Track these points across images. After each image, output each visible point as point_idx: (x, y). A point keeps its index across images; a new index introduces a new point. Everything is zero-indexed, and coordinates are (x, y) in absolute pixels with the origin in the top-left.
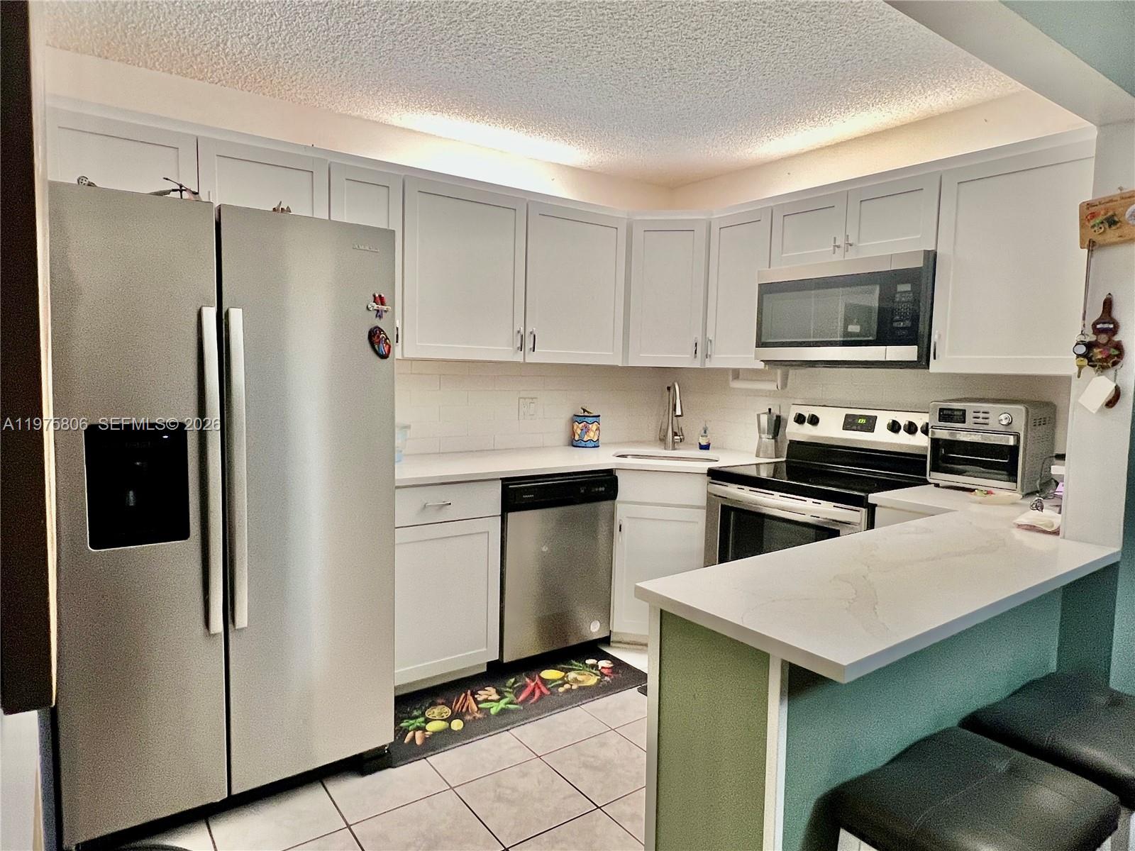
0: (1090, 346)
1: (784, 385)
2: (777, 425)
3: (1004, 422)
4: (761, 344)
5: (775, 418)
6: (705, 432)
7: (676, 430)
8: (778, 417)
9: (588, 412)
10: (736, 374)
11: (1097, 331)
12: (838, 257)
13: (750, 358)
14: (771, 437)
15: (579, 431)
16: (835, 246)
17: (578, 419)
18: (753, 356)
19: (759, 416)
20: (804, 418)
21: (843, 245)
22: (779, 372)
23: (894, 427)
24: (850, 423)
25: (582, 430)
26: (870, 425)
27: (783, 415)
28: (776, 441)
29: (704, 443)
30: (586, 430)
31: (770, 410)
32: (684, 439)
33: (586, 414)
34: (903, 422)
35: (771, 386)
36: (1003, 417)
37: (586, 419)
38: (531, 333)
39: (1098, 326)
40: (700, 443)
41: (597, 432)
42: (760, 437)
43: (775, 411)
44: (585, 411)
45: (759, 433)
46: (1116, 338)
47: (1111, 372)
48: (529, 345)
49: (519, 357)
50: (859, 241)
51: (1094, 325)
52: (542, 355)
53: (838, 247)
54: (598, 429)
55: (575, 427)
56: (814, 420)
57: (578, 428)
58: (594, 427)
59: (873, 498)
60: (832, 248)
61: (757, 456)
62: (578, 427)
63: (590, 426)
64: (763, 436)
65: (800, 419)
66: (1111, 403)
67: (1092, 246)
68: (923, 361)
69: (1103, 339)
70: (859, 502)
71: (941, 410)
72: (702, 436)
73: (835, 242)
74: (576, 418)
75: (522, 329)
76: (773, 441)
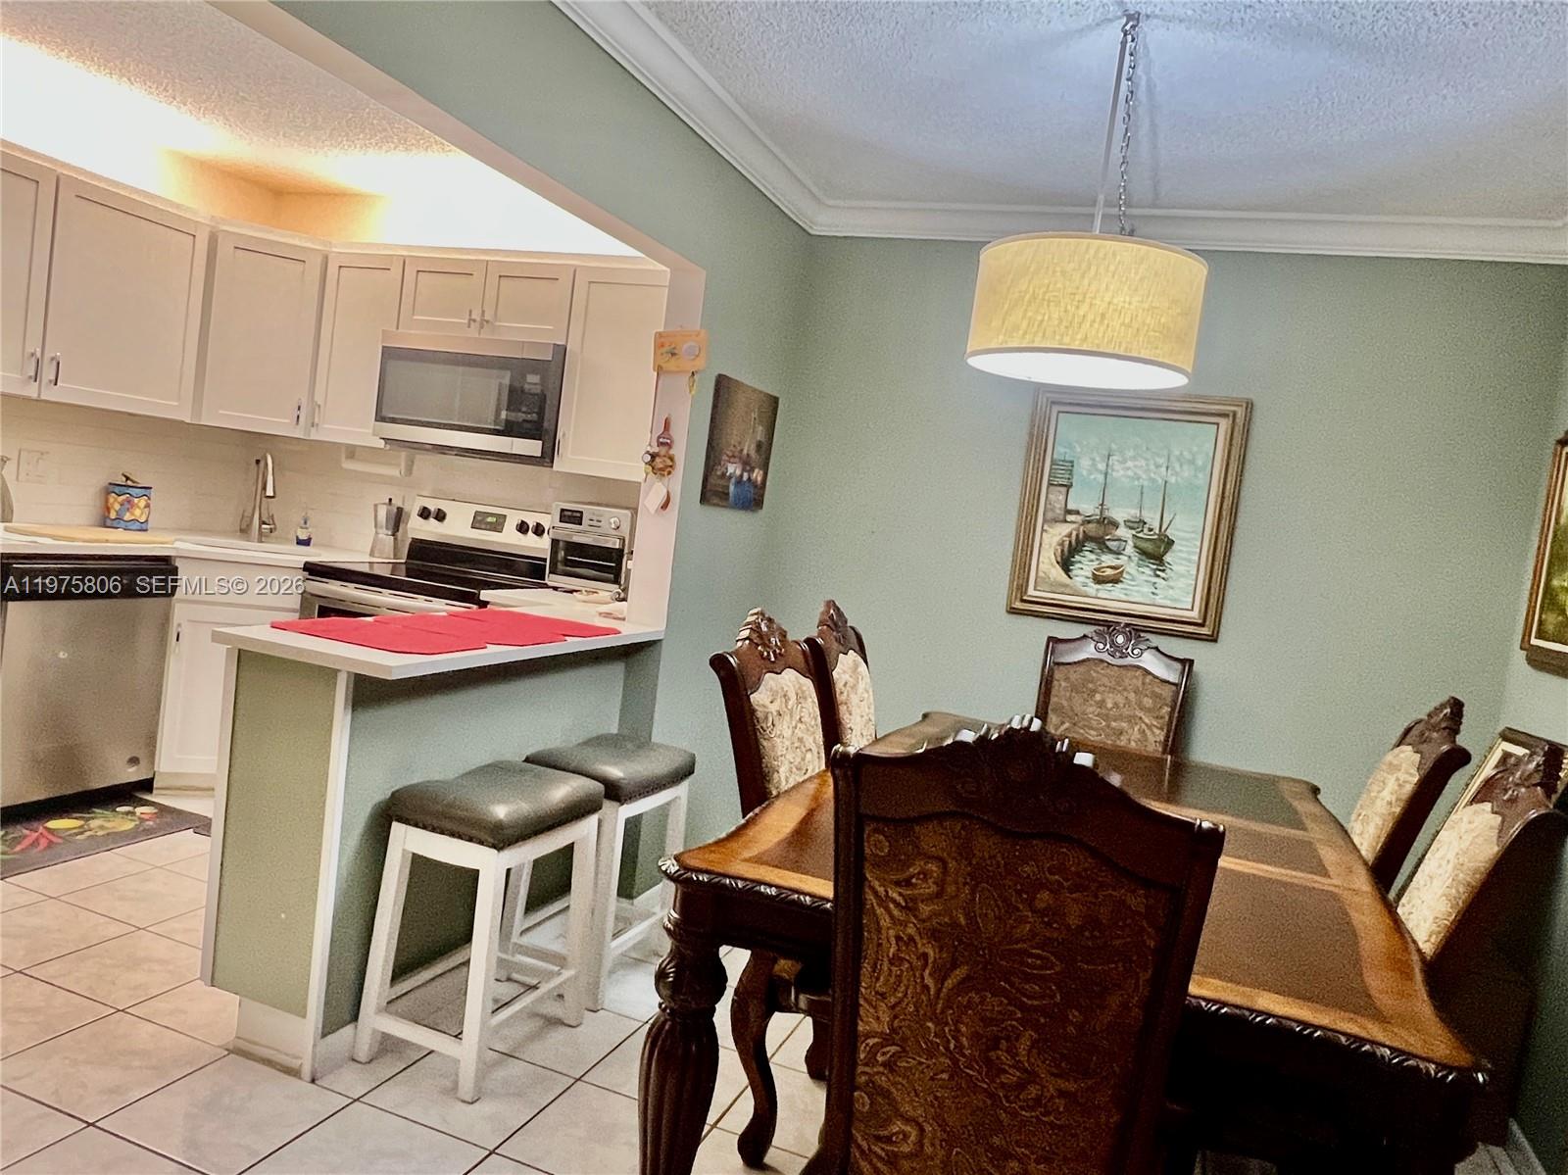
0: (653, 456)
1: (409, 470)
2: (398, 519)
3: (613, 526)
4: (380, 418)
5: (395, 510)
6: (305, 523)
7: (264, 519)
8: (400, 510)
9: (133, 482)
10: (352, 452)
11: (660, 444)
12: (473, 332)
13: (366, 433)
14: (390, 533)
15: (117, 507)
16: (470, 320)
17: (117, 489)
18: (371, 431)
19: (376, 506)
20: (429, 512)
21: (478, 319)
22: (403, 454)
23: (523, 528)
24: (479, 521)
25: (121, 505)
26: (498, 525)
27: (406, 508)
28: (395, 539)
29: (303, 537)
30: (129, 505)
31: (390, 500)
32: (275, 529)
33: (129, 483)
34: (531, 524)
35: (394, 472)
36: (612, 520)
37: (130, 491)
38: (53, 359)
39: (661, 440)
40: (297, 537)
41: (147, 510)
42: (377, 533)
43: (398, 503)
44: (127, 479)
45: (376, 526)
46: (672, 452)
47: (666, 479)
48: (48, 373)
49: (31, 391)
50: (496, 320)
51: (659, 437)
52: (67, 392)
53: (474, 321)
54: (147, 506)
55: (111, 500)
56: (440, 516)
57: (115, 502)
58: (142, 502)
59: (485, 595)
60: (466, 321)
61: (372, 554)
62: (116, 500)
63: (136, 500)
64: (380, 531)
65: (425, 513)
66: (665, 506)
67: (659, 370)
68: (547, 457)
69: (663, 450)
70: (472, 598)
71: (563, 510)
72: (302, 528)
73: (470, 315)
74: (112, 488)
75: (39, 350)
76: (392, 538)
